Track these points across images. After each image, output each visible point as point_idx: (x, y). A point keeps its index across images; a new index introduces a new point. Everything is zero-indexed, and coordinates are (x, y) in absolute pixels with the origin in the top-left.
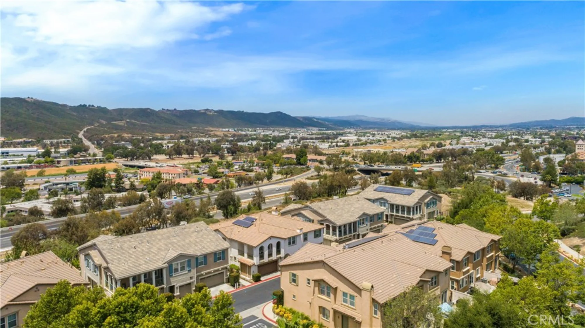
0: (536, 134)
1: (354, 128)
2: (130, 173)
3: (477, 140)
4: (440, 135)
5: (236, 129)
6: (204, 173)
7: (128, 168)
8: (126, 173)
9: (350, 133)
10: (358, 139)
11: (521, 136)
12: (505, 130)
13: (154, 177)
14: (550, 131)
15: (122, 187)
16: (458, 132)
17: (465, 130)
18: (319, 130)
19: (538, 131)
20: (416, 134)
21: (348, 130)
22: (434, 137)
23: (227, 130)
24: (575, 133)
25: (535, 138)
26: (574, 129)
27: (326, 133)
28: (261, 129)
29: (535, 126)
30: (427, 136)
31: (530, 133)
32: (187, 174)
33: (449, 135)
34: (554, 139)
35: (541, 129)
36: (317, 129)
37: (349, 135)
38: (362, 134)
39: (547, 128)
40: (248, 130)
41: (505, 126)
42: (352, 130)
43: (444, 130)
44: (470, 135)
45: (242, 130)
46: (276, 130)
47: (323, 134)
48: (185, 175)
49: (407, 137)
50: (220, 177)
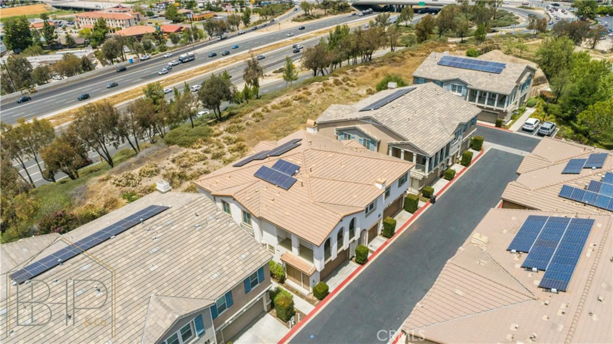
2: (63, 19)
6: (161, 16)
7: (60, 10)
8: (59, 19)
13: (96, 26)
15: (57, 42)
32: (139, 20)
48: (137, 21)
50: (182, 21)
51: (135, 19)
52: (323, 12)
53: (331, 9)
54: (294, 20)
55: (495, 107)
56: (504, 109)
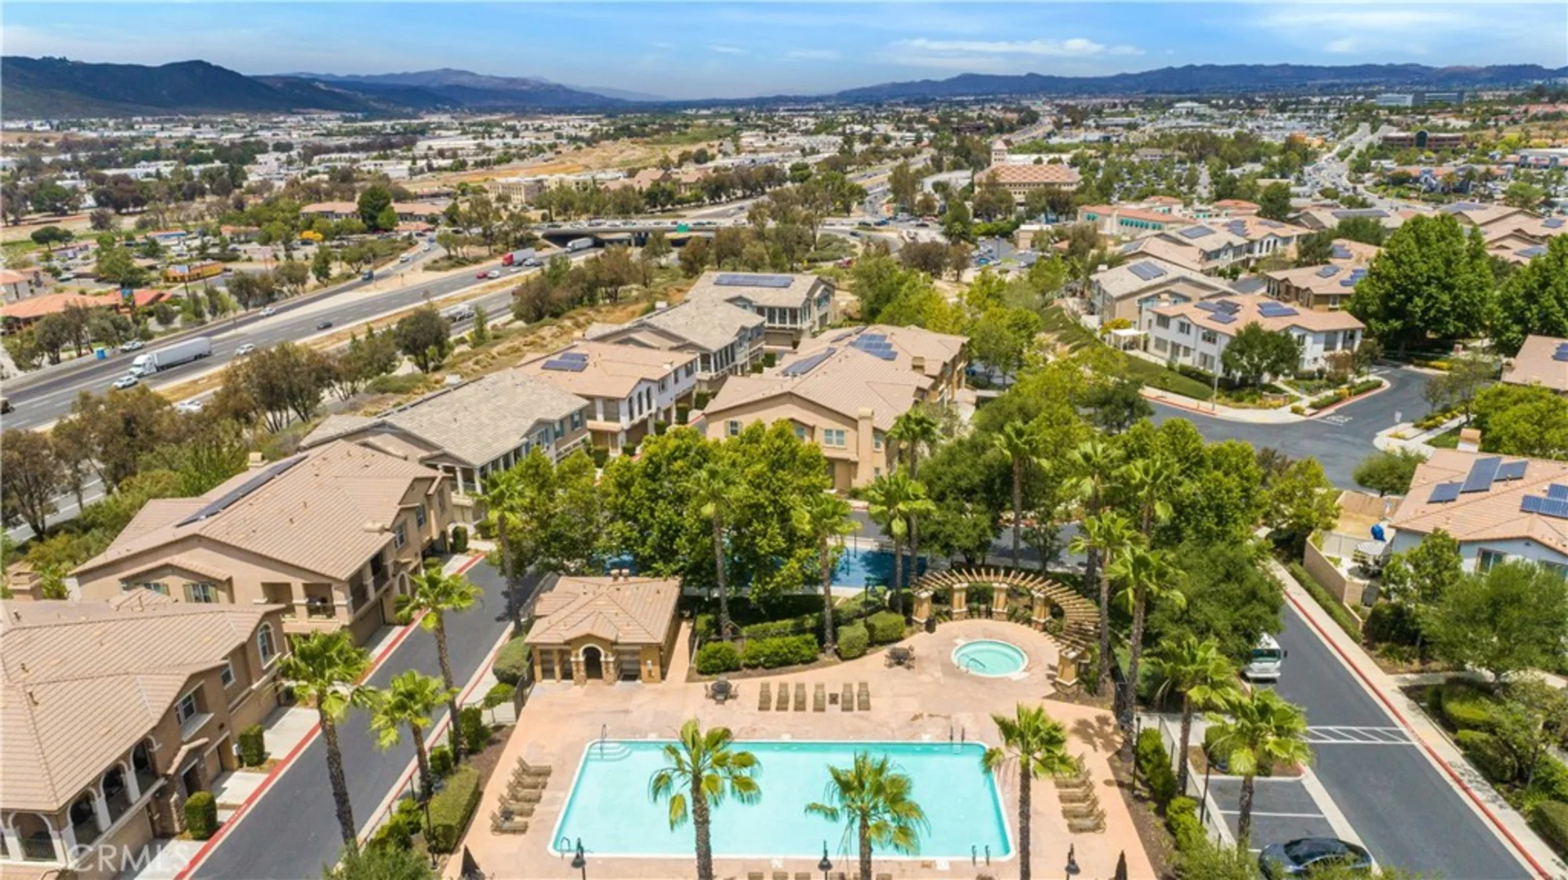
0: (900, 120)
1: (446, 112)
3: (780, 140)
4: (686, 126)
5: (56, 122)
9: (440, 126)
10: (479, 146)
11: (871, 125)
12: (829, 108)
14: (925, 110)
16: (725, 116)
17: (740, 110)
18: (346, 120)
19: (901, 109)
20: (628, 128)
21: (434, 119)
22: (674, 133)
23: (22, 124)
24: (975, 115)
25: (899, 129)
26: (972, 103)
27: (371, 128)
28: (149, 119)
29: (893, 97)
30: (657, 132)
31: (887, 118)
33: (709, 126)
34: (937, 131)
35: (906, 104)
36: (338, 115)
37: (444, 133)
38: (480, 129)
39: (917, 102)
40: (105, 126)
41: (827, 98)
42: (445, 119)
43: (689, 112)
44: (758, 126)
45: (81, 127)
46: (205, 123)
47: (364, 132)
49: (607, 136)
50: (147, 284)
51: (30, 282)
52: (484, 251)
53: (500, 246)
54: (427, 268)
55: (788, 325)
56: (798, 326)
